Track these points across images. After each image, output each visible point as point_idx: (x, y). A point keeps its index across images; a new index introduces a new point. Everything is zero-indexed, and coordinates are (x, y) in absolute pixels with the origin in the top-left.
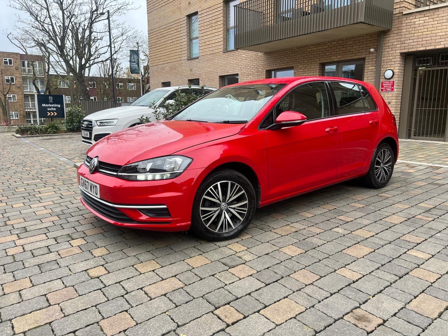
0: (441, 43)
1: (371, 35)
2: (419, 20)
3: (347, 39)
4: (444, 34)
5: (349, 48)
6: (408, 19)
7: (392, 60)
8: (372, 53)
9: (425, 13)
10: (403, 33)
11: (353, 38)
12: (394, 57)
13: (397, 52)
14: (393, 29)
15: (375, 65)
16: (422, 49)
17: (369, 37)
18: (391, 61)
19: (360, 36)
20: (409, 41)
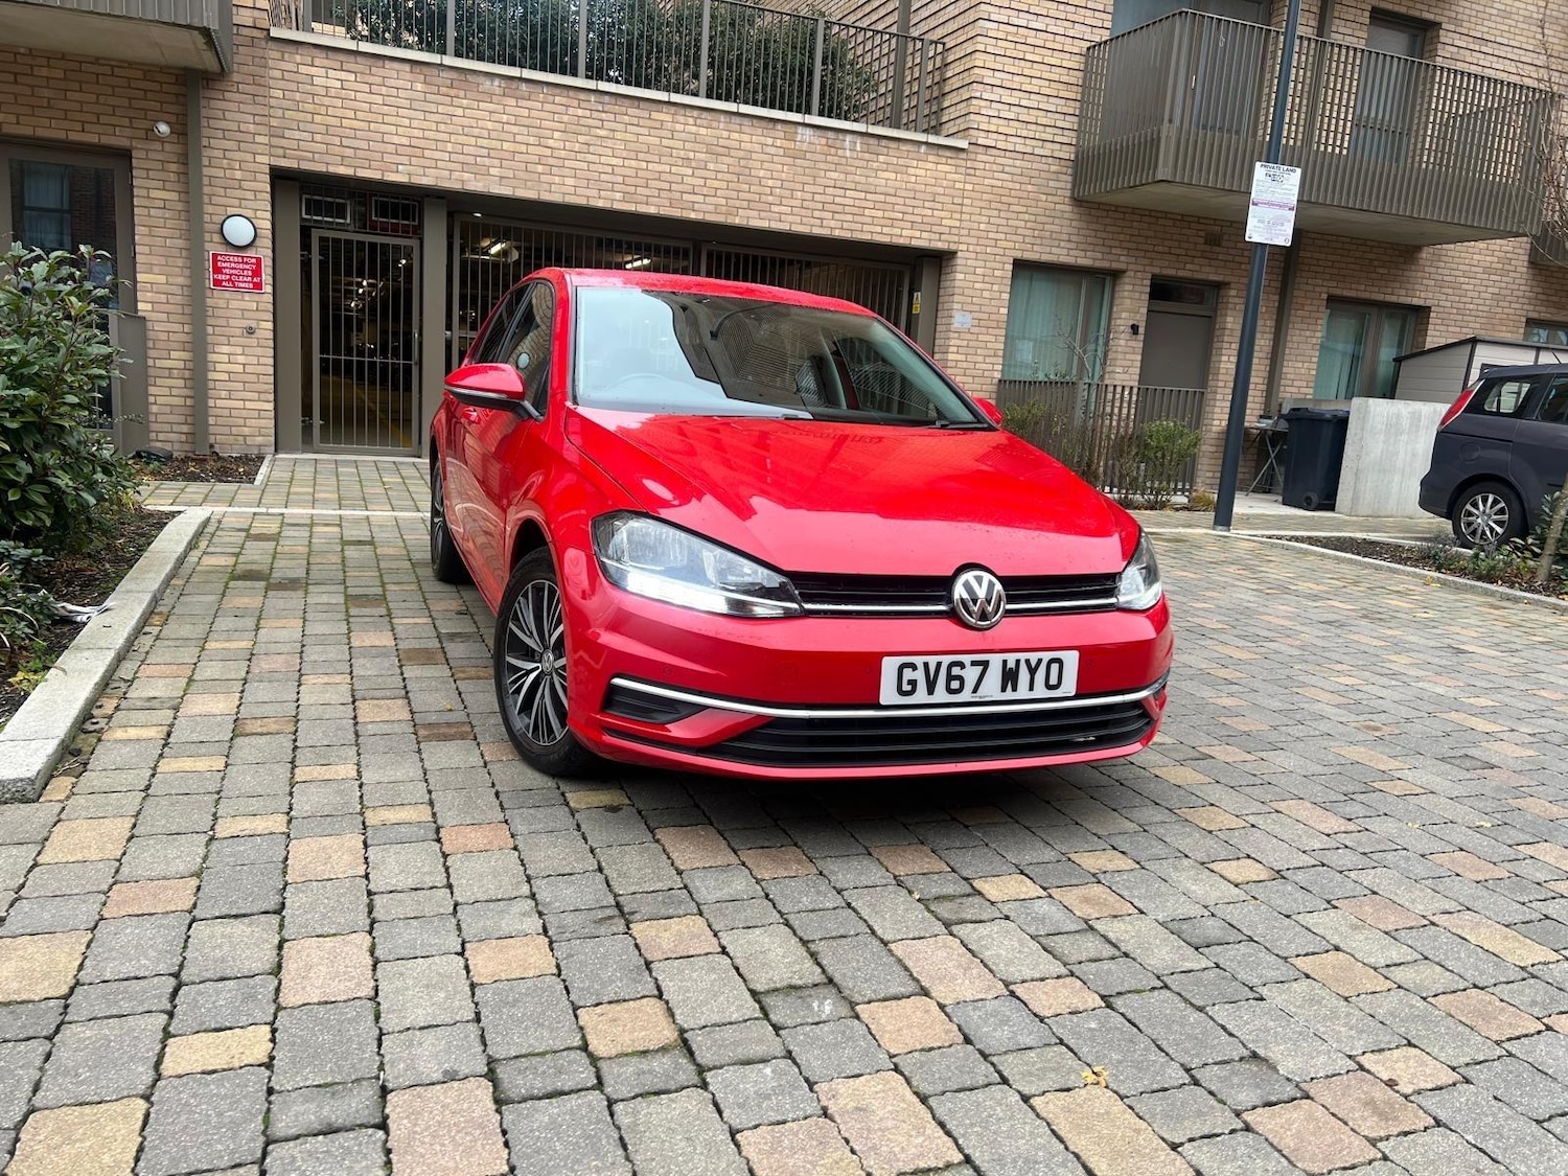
0: (400, 167)
1: (150, 71)
2: (325, 77)
3: (31, 52)
4: (405, 141)
5: (46, 93)
6: (286, 55)
7: (245, 184)
8: (161, 140)
9: (342, 57)
10: (273, 102)
11: (63, 57)
12: (249, 176)
13: (259, 158)
14: (236, 77)
15: (177, 187)
16: (342, 170)
17: (139, 74)
18: (240, 188)
19: (97, 60)
20: (297, 135)
